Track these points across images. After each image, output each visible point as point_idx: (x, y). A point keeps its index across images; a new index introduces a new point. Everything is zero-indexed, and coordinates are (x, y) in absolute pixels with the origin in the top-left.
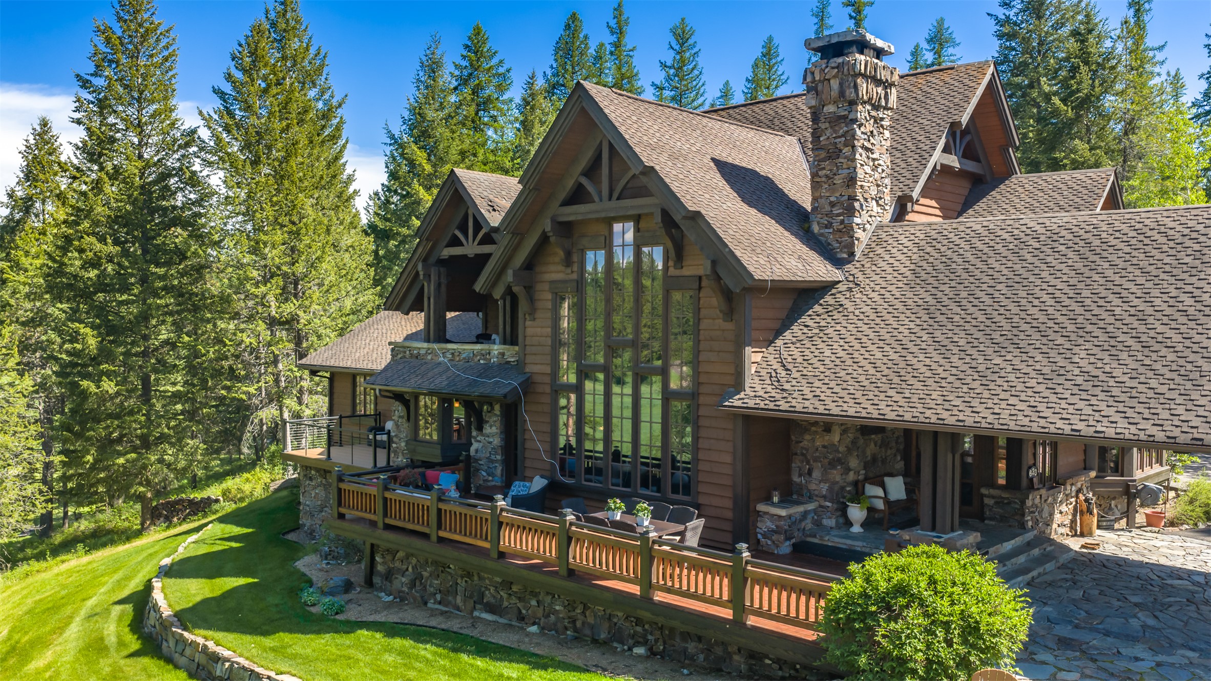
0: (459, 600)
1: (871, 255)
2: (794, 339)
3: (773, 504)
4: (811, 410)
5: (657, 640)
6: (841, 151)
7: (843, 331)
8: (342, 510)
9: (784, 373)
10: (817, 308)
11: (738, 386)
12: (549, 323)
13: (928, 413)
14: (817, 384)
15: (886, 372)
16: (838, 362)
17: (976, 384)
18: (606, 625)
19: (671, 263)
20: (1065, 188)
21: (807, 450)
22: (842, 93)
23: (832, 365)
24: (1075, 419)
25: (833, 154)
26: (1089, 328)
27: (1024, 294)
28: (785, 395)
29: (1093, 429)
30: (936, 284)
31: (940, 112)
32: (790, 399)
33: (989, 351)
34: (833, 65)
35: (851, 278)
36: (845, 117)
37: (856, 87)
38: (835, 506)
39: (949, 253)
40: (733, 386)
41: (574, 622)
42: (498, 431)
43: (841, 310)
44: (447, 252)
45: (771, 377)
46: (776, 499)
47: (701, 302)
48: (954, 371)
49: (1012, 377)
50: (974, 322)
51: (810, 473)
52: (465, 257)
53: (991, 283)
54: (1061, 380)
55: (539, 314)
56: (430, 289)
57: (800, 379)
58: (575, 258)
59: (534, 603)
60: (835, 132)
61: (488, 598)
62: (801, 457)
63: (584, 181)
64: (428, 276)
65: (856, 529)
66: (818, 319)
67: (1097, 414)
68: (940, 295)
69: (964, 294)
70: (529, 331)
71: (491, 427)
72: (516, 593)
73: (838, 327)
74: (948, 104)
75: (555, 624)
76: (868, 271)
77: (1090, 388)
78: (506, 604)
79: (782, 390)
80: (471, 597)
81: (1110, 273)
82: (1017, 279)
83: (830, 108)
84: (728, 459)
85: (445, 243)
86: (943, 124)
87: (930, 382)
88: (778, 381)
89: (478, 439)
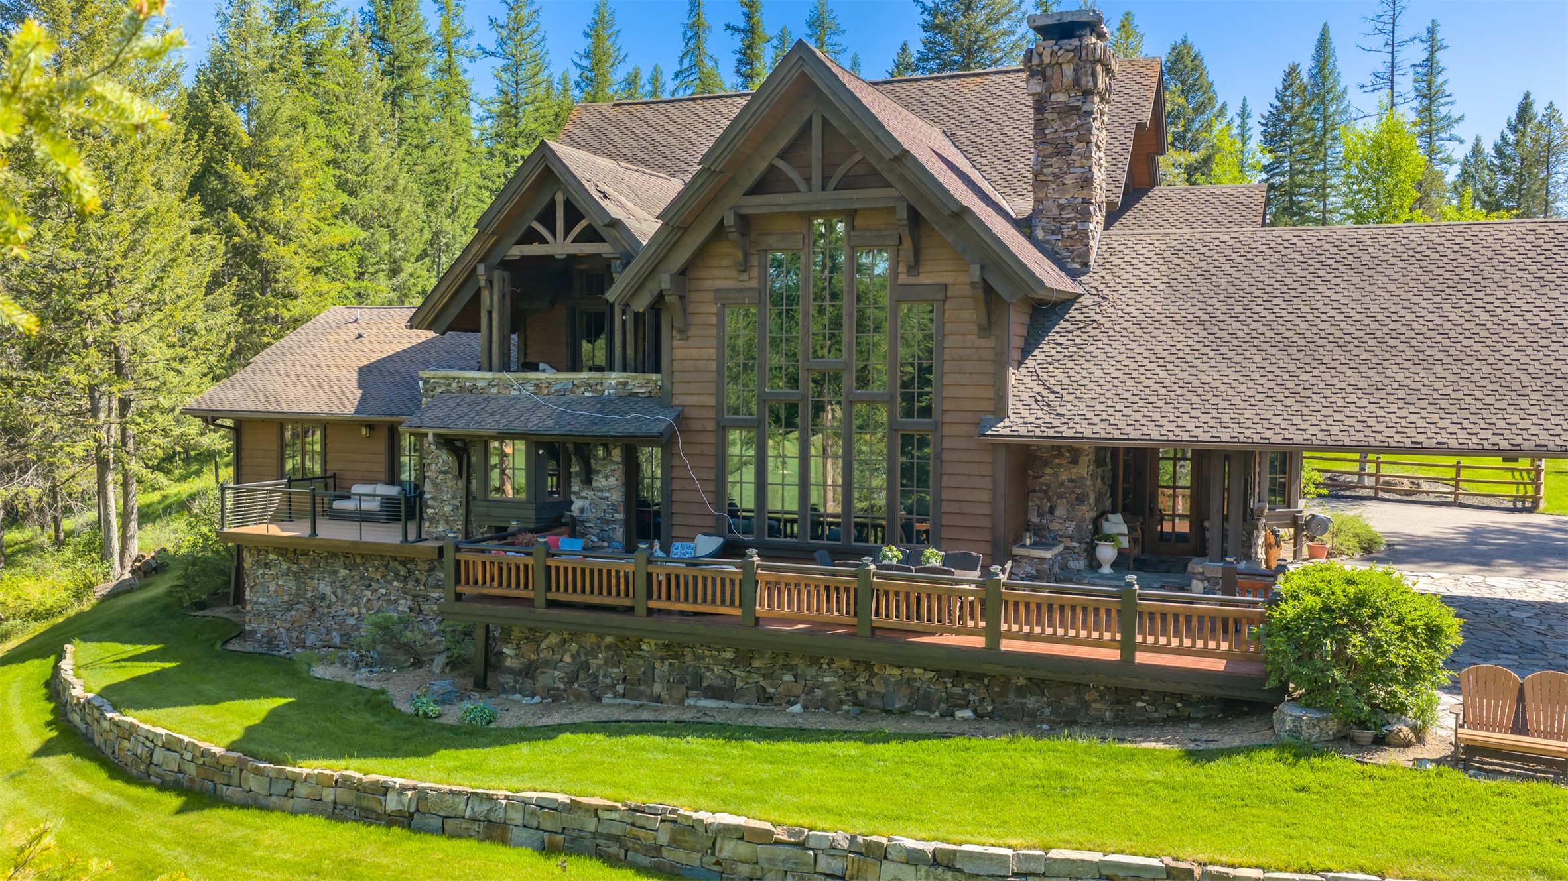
0: (657, 688)
1: (1108, 266)
2: (1049, 359)
3: (1025, 546)
4: (1104, 435)
5: (982, 700)
6: (1072, 147)
7: (1108, 349)
8: (459, 589)
9: (1052, 397)
10: (1063, 324)
11: (1000, 412)
12: (714, 343)
13: (1248, 433)
14: (1099, 407)
15: (1180, 392)
16: (1116, 382)
17: (1290, 401)
18: (905, 691)
19: (902, 269)
20: (1218, 203)
21: (1048, 486)
22: (1076, 81)
23: (1109, 386)
24: (1412, 432)
25: (1063, 150)
26: (1392, 342)
27: (1307, 309)
28: (1063, 420)
29: (1434, 441)
30: (1201, 298)
31: (1119, 110)
32: (1071, 425)
33: (1292, 367)
34: (1069, 47)
35: (1094, 291)
36: (1078, 108)
37: (1094, 75)
38: (1084, 546)
39: (1203, 264)
40: (993, 413)
41: (855, 693)
42: (619, 483)
43: (1095, 325)
44: (517, 252)
45: (1036, 401)
46: (1028, 542)
47: (946, 315)
48: (1260, 389)
49: (1327, 393)
50: (1263, 339)
51: (1052, 511)
52: (551, 258)
53: (1266, 297)
54: (1382, 394)
55: (693, 332)
56: (492, 301)
57: (1075, 402)
58: (755, 261)
59: (788, 678)
60: (1065, 124)
61: (709, 679)
62: (1042, 495)
63: (780, 164)
64: (490, 282)
65: (1106, 570)
66: (1070, 336)
67: (1433, 426)
68: (1210, 309)
69: (1239, 309)
70: (678, 354)
71: (607, 477)
72: (758, 668)
73: (1100, 345)
74: (1124, 102)
75: (823, 700)
76: (1112, 284)
77: (1415, 401)
78: (739, 684)
79: (1058, 414)
80: (681, 681)
81: (1391, 287)
82: (1293, 293)
83: (1060, 97)
84: (985, 496)
85: (514, 240)
86: (1127, 124)
87: (1236, 400)
88: (1049, 405)
89: (584, 494)
